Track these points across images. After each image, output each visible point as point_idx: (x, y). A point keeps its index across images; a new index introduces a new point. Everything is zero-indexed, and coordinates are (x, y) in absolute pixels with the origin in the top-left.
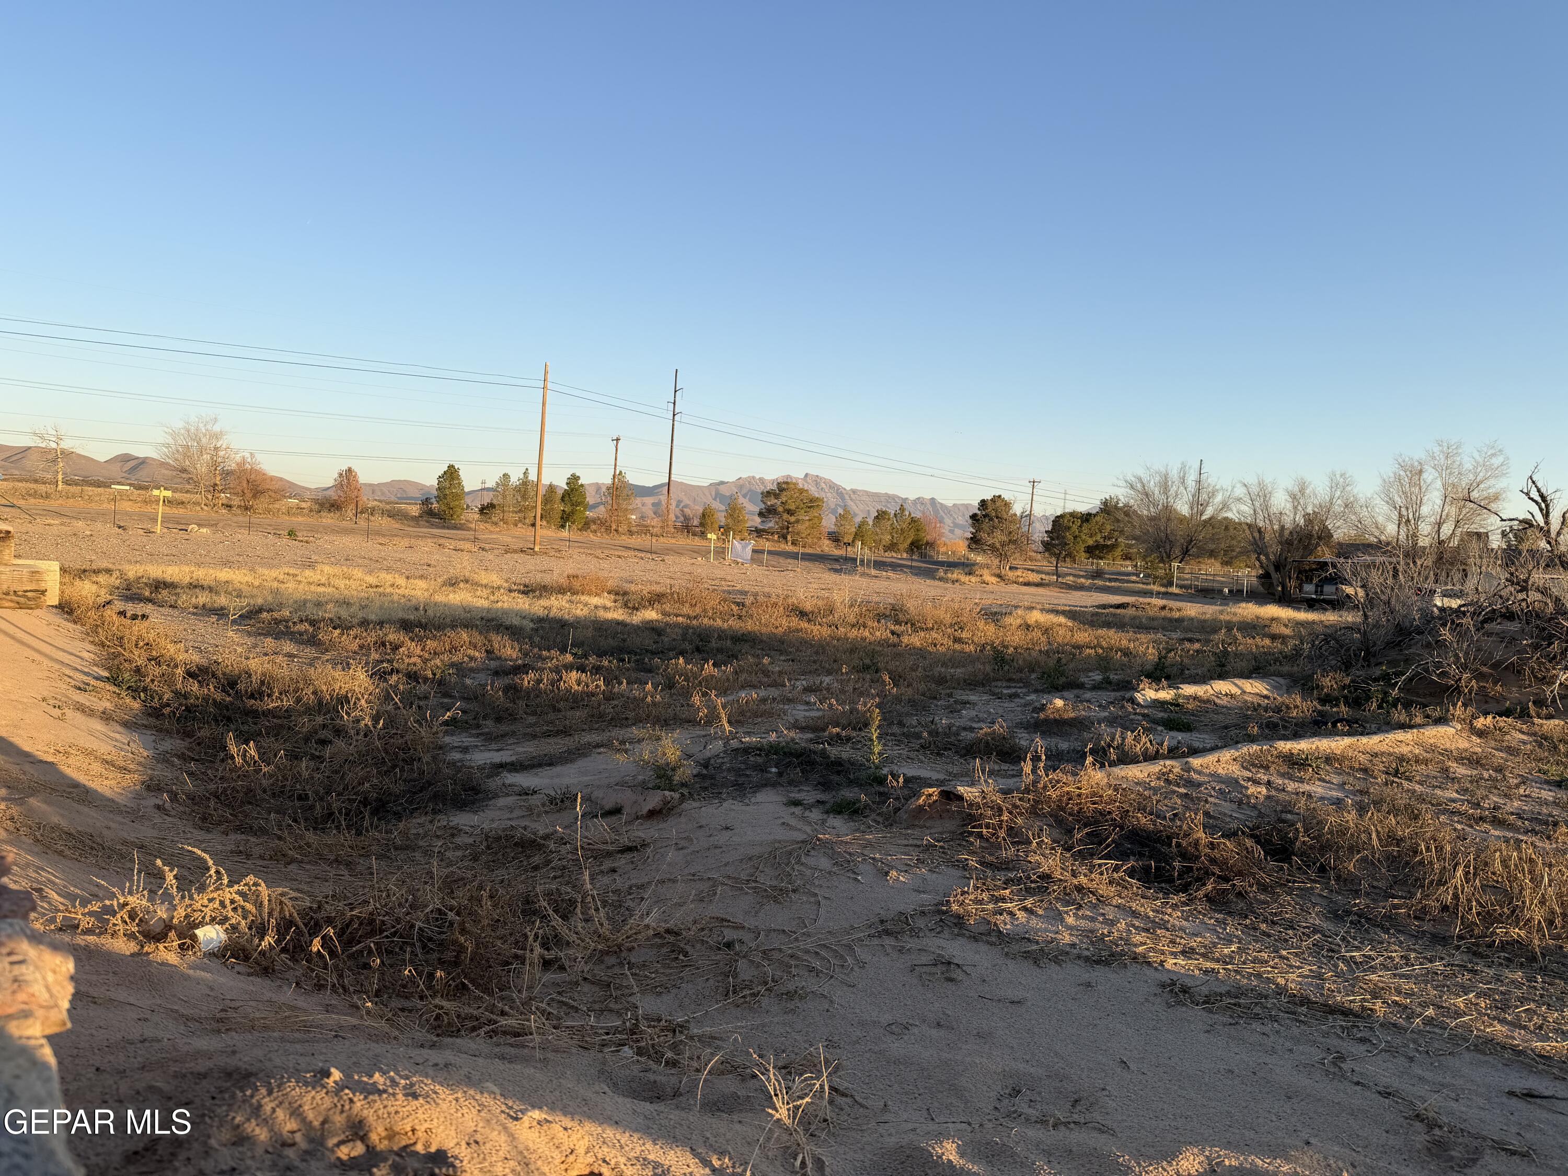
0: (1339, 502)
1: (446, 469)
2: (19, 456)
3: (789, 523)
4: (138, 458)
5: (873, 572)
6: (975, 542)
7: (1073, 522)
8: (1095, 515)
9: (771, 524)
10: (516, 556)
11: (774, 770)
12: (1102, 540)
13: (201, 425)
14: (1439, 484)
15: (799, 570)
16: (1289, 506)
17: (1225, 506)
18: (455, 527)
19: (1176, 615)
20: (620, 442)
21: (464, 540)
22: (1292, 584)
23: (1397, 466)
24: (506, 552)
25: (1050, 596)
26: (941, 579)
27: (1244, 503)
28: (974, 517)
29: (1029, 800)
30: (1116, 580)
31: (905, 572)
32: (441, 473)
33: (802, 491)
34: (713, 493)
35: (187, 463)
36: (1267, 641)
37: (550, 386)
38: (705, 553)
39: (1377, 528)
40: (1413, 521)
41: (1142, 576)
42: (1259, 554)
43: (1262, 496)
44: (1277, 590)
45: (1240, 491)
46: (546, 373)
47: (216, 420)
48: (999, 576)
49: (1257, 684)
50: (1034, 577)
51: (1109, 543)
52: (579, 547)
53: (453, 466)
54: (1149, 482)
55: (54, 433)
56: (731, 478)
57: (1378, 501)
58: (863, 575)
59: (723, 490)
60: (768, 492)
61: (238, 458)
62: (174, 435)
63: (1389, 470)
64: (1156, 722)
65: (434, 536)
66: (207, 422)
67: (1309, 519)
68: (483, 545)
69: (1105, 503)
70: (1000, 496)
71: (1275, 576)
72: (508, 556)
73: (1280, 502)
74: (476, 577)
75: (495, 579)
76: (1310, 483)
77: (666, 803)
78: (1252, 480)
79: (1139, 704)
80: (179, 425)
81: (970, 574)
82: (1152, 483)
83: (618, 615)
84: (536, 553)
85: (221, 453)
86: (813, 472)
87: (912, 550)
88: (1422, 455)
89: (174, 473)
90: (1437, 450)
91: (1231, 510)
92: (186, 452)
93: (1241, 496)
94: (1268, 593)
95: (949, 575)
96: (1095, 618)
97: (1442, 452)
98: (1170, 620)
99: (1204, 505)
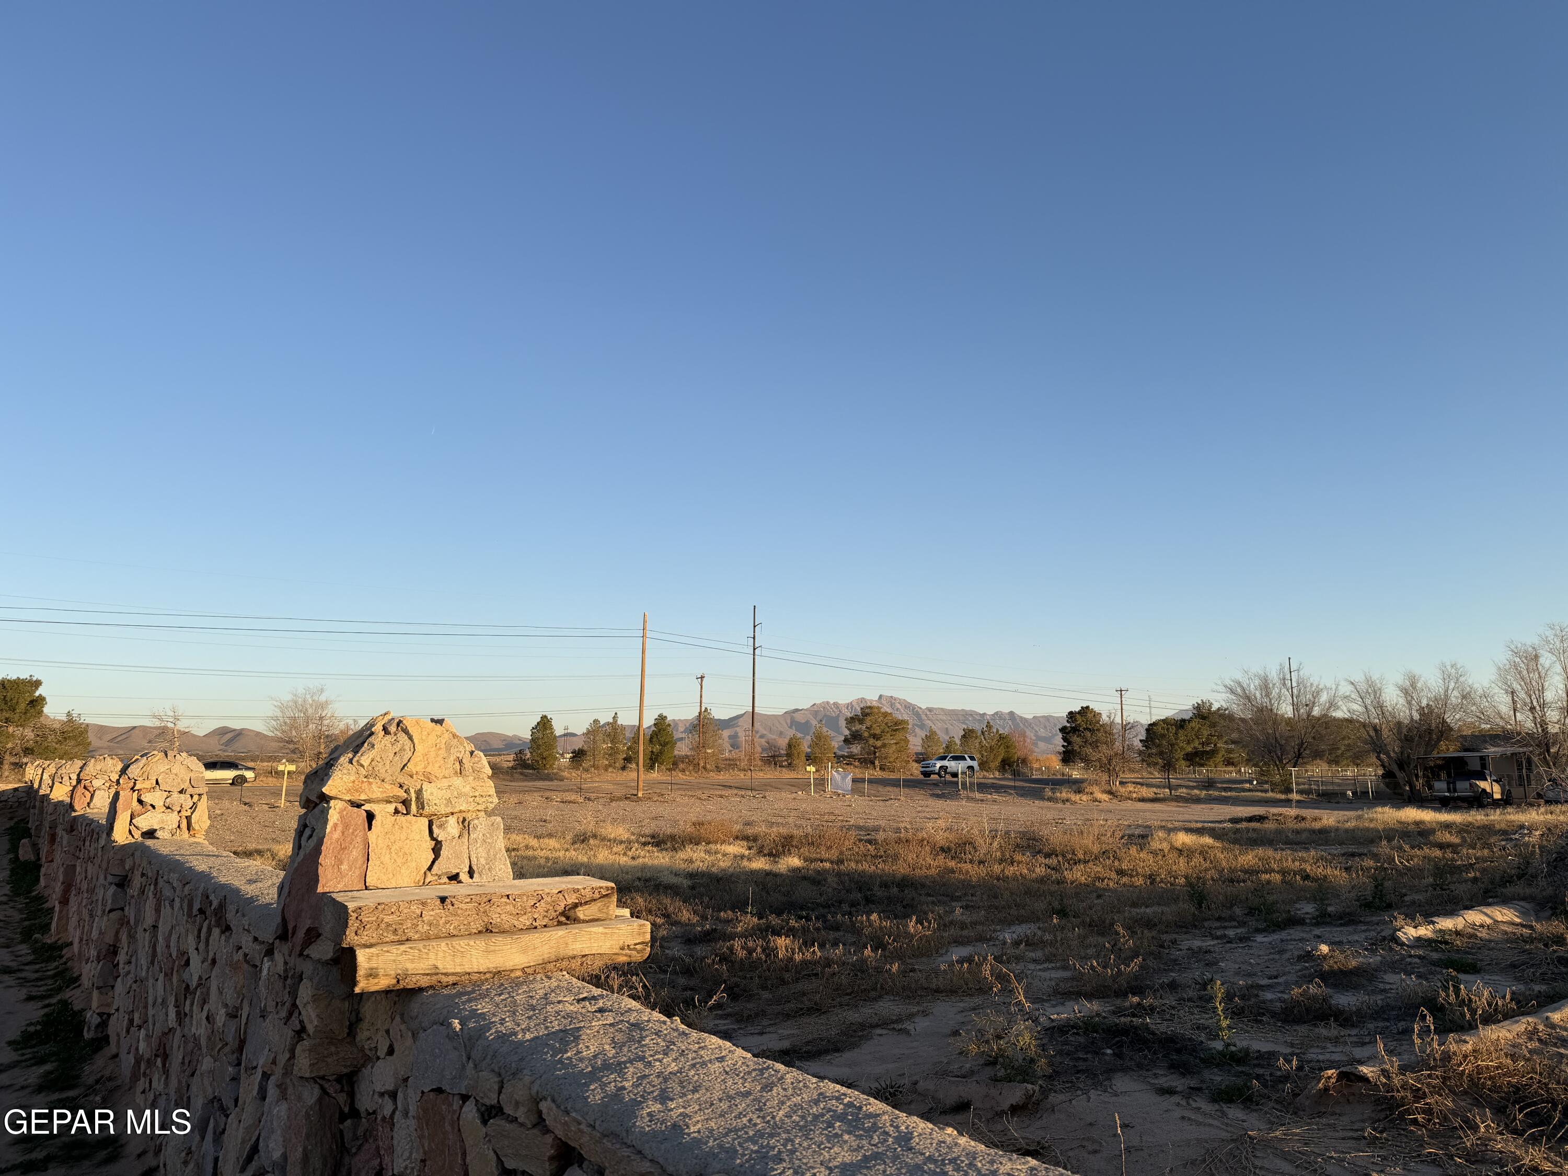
0: (1456, 693)
1: (539, 720)
2: (124, 736)
3: (875, 747)
4: (235, 730)
5: (978, 796)
6: (1068, 757)
7: (1168, 729)
8: (1189, 721)
9: (856, 749)
10: (621, 804)
12: (1200, 746)
13: (308, 696)
14: (1558, 668)
15: (902, 798)
16: (1402, 701)
17: (1332, 704)
19: (1317, 825)
20: (705, 679)
21: (568, 791)
22: (1419, 783)
23: (1510, 653)
24: (612, 800)
25: (1170, 812)
26: (1050, 799)
27: (1354, 701)
28: (1063, 730)
30: (1231, 789)
31: (1011, 794)
32: (534, 724)
33: (886, 714)
34: (789, 722)
35: (294, 733)
37: (648, 634)
38: (803, 787)
39: (1501, 718)
40: (1538, 708)
41: (1255, 782)
42: (1379, 753)
43: (1371, 692)
44: (1405, 790)
45: (1346, 689)
46: (645, 622)
47: (322, 690)
48: (1110, 792)
49: (1505, 911)
50: (1146, 792)
51: (1208, 749)
52: (679, 789)
53: (546, 716)
54: (1249, 685)
55: (172, 714)
56: (805, 705)
57: (1497, 690)
58: (969, 799)
59: (799, 717)
61: (342, 726)
62: (282, 708)
63: (1503, 657)
65: (539, 789)
66: (314, 693)
67: (1426, 713)
68: (588, 795)
69: (1198, 707)
70: (1087, 707)
71: (1400, 775)
72: (614, 804)
73: (1393, 698)
74: (603, 832)
75: (621, 832)
76: (1420, 677)
78: (1358, 677)
79: (1403, 944)
80: (287, 697)
81: (1079, 792)
82: (1252, 686)
83: (760, 864)
84: (640, 799)
85: (326, 722)
86: (888, 693)
87: (1004, 768)
88: (1536, 641)
89: (281, 745)
90: (1550, 634)
91: (1338, 708)
92: (293, 723)
93: (1348, 694)
94: (1395, 793)
95: (1058, 795)
96: (1238, 836)
97: (1556, 635)
98: (1313, 831)
99: (1310, 705)
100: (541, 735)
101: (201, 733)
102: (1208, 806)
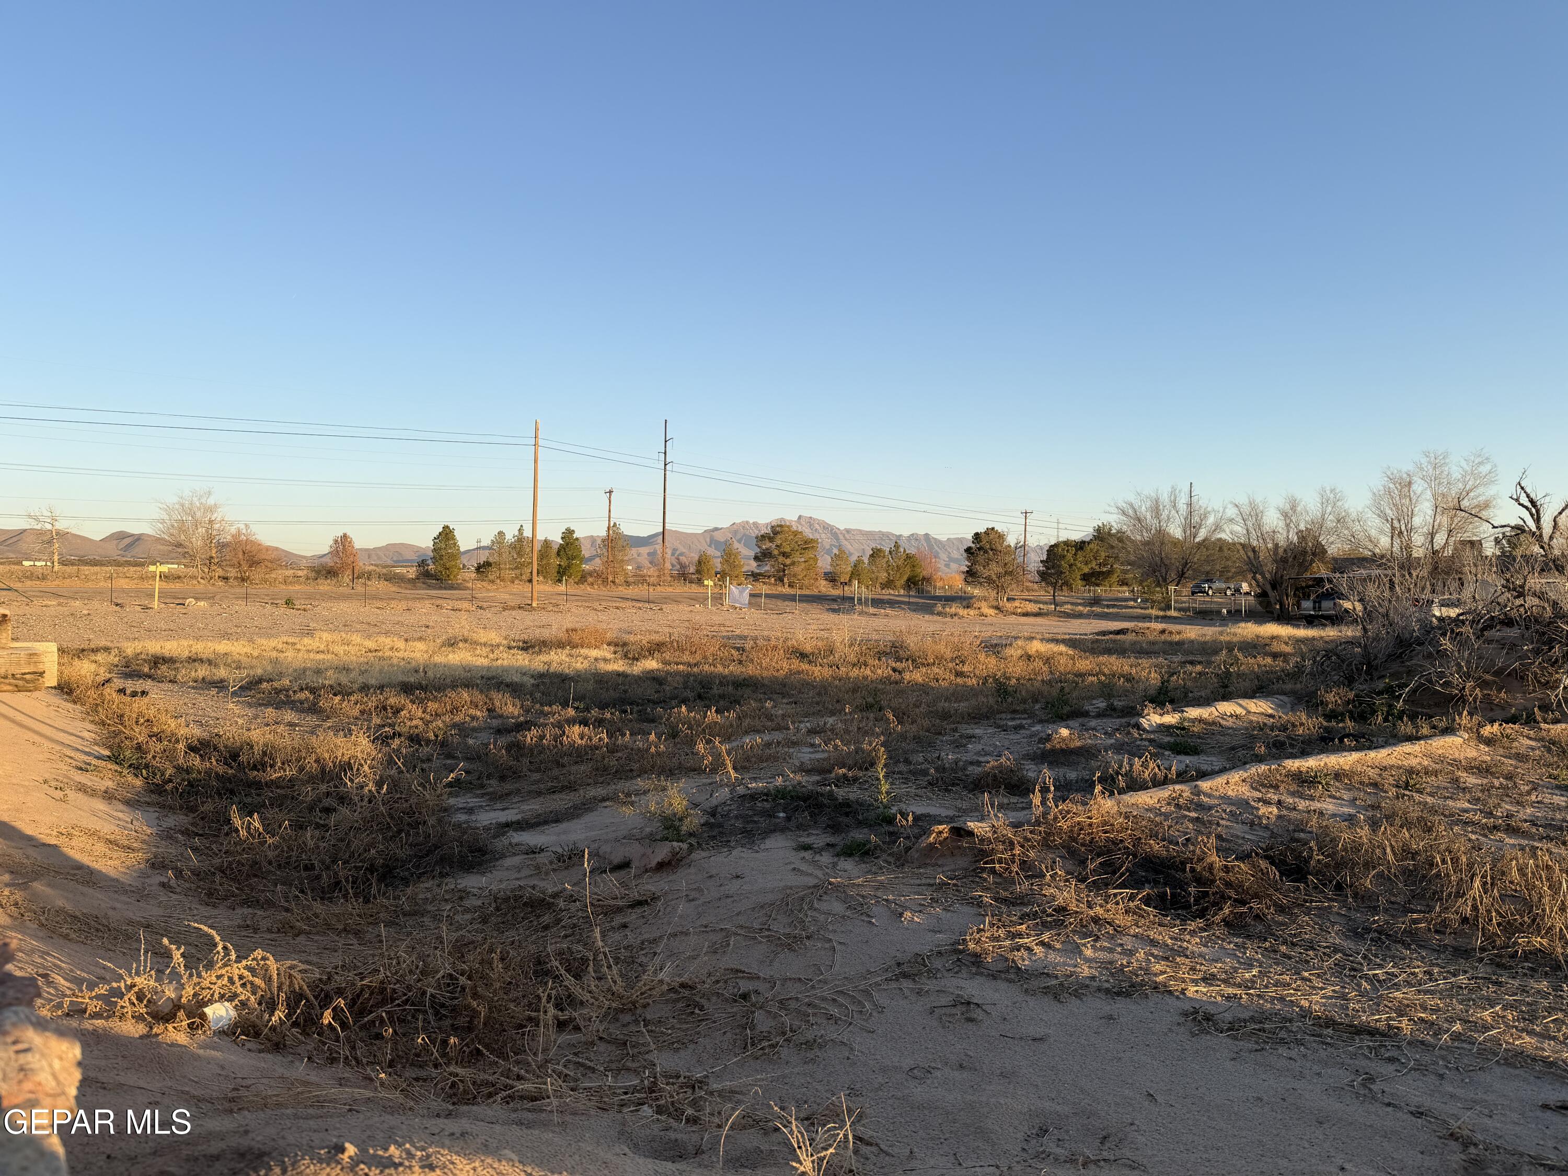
0: (1331, 517)
1: (441, 530)
2: (15, 539)
3: (785, 566)
4: (133, 535)
5: (872, 610)
6: (971, 575)
7: (1068, 551)
8: (1089, 543)
9: (767, 568)
10: (514, 613)
11: (782, 815)
12: (1097, 567)
13: (195, 499)
14: (1428, 494)
15: (797, 612)
16: (1281, 524)
17: (1218, 527)
18: (452, 588)
19: (1177, 638)
20: (613, 494)
21: (461, 599)
22: (1290, 602)
23: (1386, 479)
24: (504, 609)
25: (1049, 625)
26: (939, 614)
27: (1237, 523)
28: (968, 550)
29: (1040, 832)
30: (1114, 606)
31: (904, 609)
32: (436, 534)
33: (796, 533)
34: (708, 540)
35: (183, 537)
36: (1269, 660)
37: (541, 442)
38: (703, 600)
39: (1371, 541)
40: (1405, 533)
41: (1139, 600)
42: (1255, 573)
43: (1254, 515)
44: (1275, 609)
45: (1231, 512)
46: (537, 429)
47: (210, 493)
48: (997, 608)
49: (1261, 703)
50: (1032, 607)
51: (1105, 569)
52: (577, 600)
53: (448, 527)
54: (1140, 507)
55: (49, 514)
56: (724, 524)
57: (1370, 514)
58: (861, 613)
59: (719, 537)
60: (762, 536)
61: (233, 530)
62: (168, 510)
63: (1378, 482)
64: (1161, 746)
65: (432, 597)
66: (201, 496)
67: (1302, 537)
68: (480, 604)
69: (1098, 530)
70: (993, 529)
71: (1272, 594)
72: (506, 613)
73: (1272, 520)
74: (475, 637)
75: (493, 637)
76: (1301, 500)
77: (675, 854)
78: (1243, 500)
79: (1144, 730)
80: (172, 500)
81: (968, 607)
82: (1143, 508)
83: (619, 666)
84: (534, 609)
85: (217, 526)
86: (807, 513)
87: (909, 586)
88: (1410, 467)
89: (170, 548)
90: (1424, 461)
91: (1224, 531)
92: (182, 527)
93: (1233, 516)
94: (1267, 612)
95: (948, 610)
96: (1095, 646)
97: (1429, 462)
98: (1171, 643)
99: (1197, 527)
100: (443, 546)
101: (97, 537)
102: (1087, 621)
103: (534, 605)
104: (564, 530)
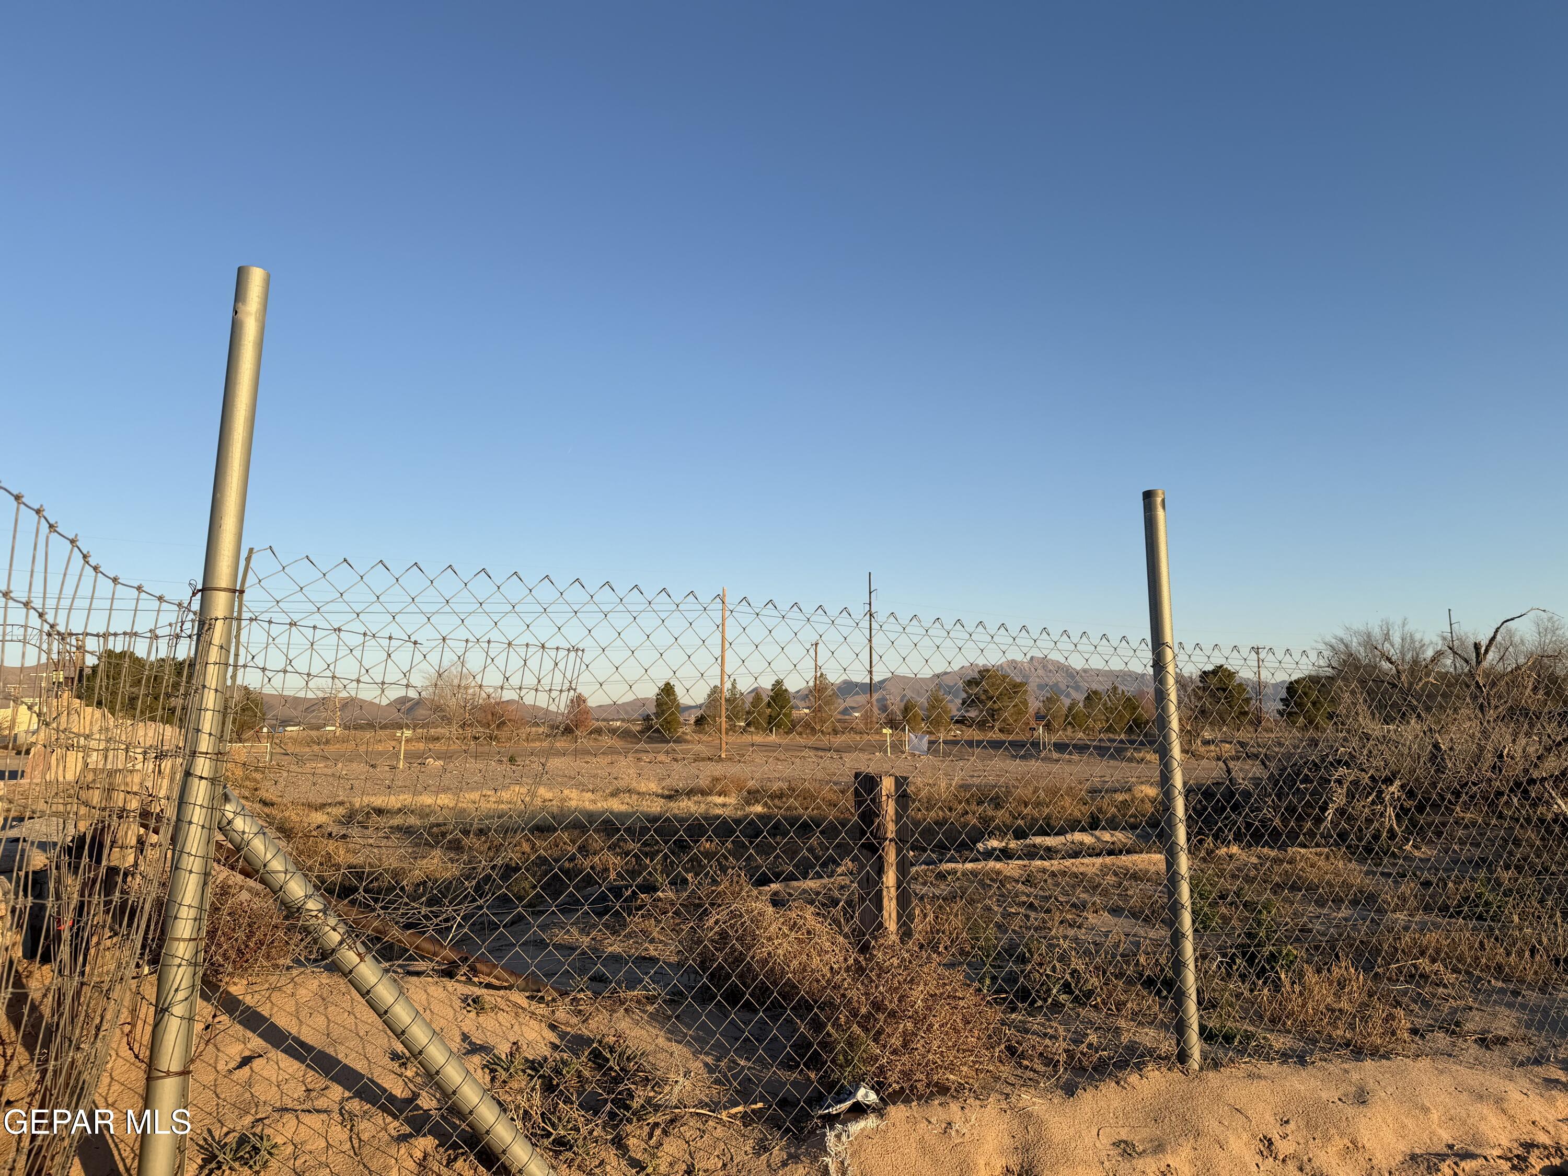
1: (663, 686)
3: (993, 711)
9: (973, 714)
10: (702, 764)
15: (973, 758)
18: (671, 741)
20: (819, 646)
24: (695, 760)
31: (1092, 754)
32: (658, 689)
33: (1005, 677)
38: (881, 747)
52: (766, 751)
53: (669, 683)
58: (1045, 759)
59: (949, 681)
60: (969, 681)
68: (676, 756)
70: (1221, 666)
72: (695, 764)
100: (665, 701)
101: (383, 703)
103: (723, 756)
104: (773, 682)
